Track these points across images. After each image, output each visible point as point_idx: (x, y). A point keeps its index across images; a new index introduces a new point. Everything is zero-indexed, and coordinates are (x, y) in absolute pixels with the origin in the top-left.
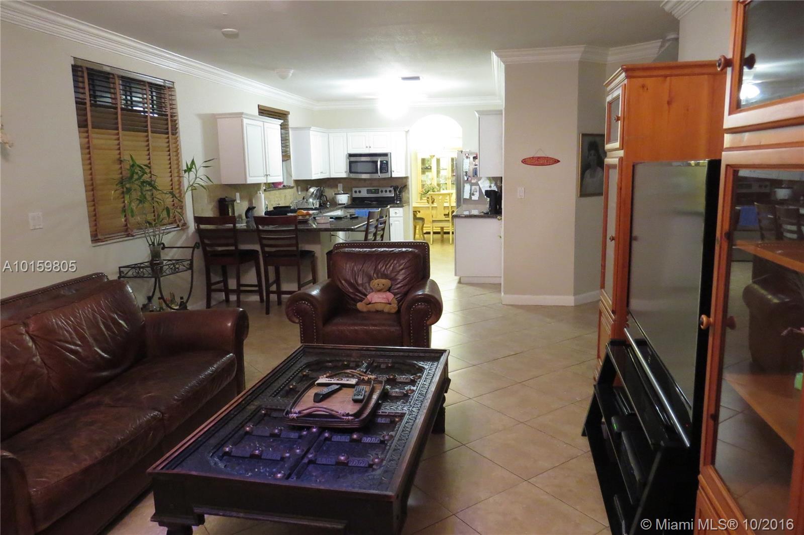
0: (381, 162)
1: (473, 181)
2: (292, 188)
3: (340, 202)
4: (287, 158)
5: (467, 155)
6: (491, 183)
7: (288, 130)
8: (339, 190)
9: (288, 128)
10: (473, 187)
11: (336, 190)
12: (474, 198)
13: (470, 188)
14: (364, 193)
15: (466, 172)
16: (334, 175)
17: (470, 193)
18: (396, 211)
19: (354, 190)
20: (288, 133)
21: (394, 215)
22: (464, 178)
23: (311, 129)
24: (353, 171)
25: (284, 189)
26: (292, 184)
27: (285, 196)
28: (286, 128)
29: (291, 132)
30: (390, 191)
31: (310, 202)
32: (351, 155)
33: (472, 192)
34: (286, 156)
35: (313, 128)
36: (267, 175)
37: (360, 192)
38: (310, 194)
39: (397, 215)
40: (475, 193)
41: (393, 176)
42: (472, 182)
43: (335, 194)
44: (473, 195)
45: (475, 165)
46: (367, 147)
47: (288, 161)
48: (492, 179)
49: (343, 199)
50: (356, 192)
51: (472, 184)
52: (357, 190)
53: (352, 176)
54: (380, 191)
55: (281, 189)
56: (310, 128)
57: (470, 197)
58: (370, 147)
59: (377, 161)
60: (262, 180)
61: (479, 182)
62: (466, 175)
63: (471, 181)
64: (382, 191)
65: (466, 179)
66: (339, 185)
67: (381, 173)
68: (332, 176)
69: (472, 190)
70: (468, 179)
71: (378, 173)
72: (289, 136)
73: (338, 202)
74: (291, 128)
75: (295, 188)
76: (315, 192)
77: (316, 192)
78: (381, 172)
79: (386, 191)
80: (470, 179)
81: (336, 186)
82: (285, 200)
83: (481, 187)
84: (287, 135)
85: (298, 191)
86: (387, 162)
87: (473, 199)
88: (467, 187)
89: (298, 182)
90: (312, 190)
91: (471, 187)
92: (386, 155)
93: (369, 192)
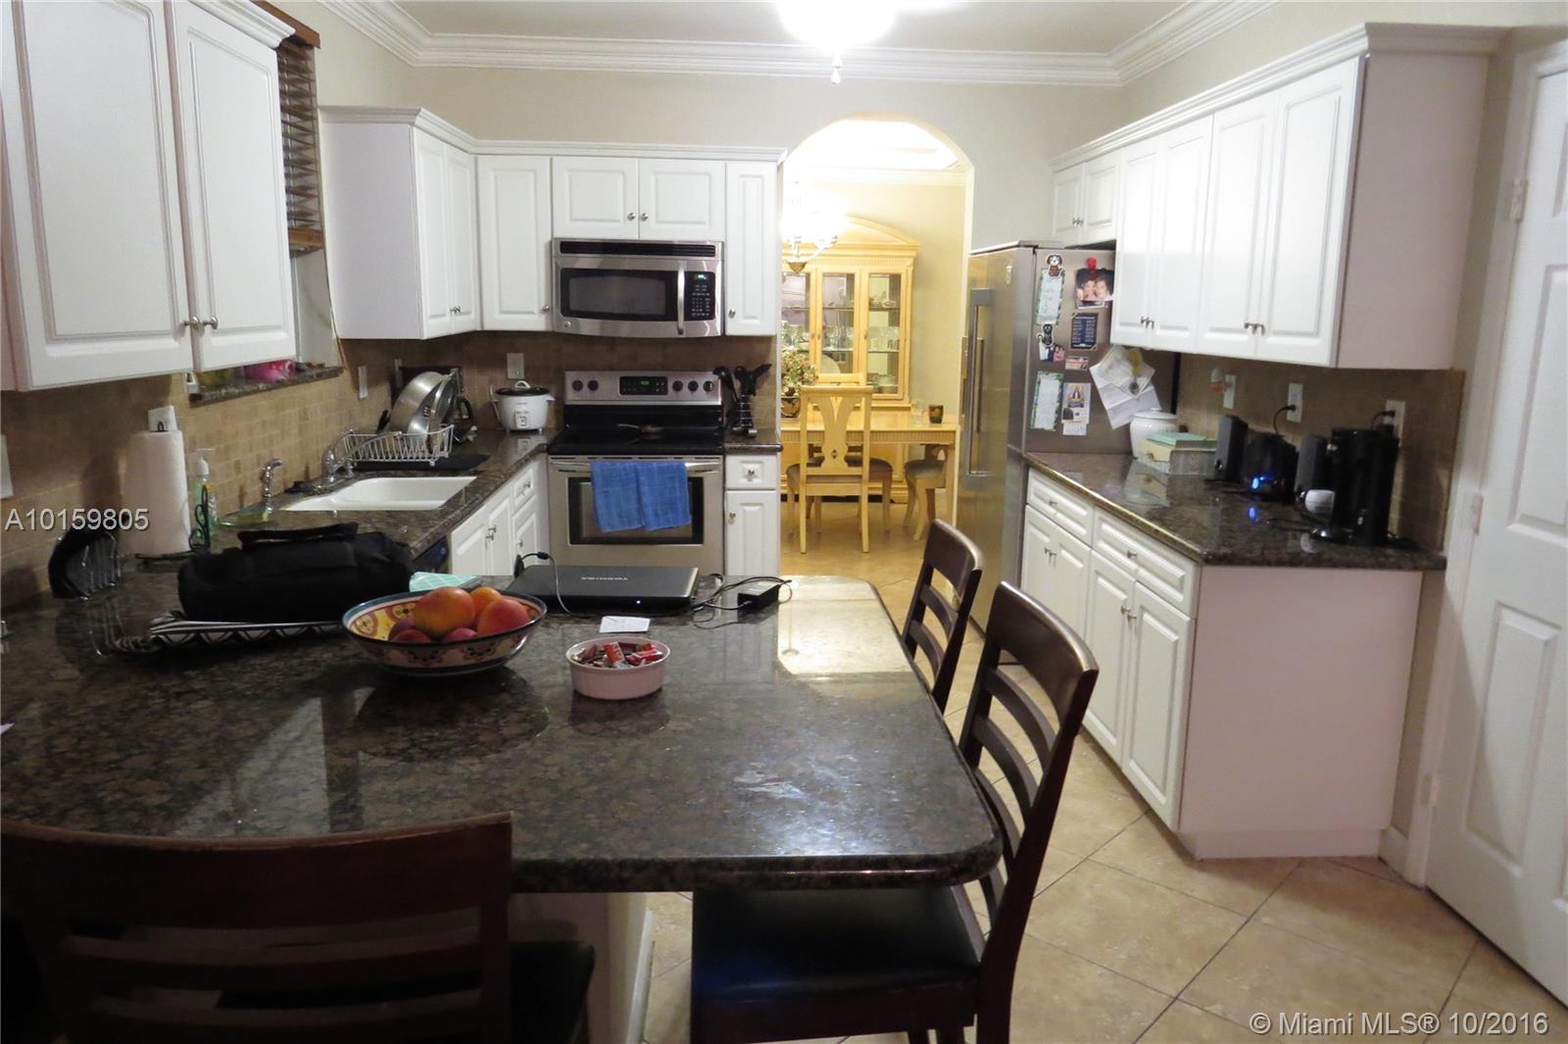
0: (689, 276)
1: (1073, 365)
2: (335, 372)
3: (520, 426)
4: (307, 244)
5: (1055, 262)
6: (1137, 375)
7: (313, 119)
8: (511, 375)
9: (312, 108)
10: (1071, 387)
11: (499, 376)
12: (1070, 428)
13: (1057, 391)
14: (609, 392)
15: (1048, 329)
16: (497, 321)
17: (1058, 411)
18: (752, 467)
19: (571, 377)
20: (313, 132)
21: (744, 482)
22: (1035, 352)
23: (418, 121)
24: (573, 306)
25: (293, 383)
26: (333, 358)
27: (304, 415)
28: (305, 108)
29: (324, 128)
30: (707, 387)
31: (416, 436)
32: (569, 247)
33: (1065, 406)
34: (305, 236)
35: (426, 118)
36: (196, 328)
37: (593, 386)
38: (417, 405)
39: (756, 482)
40: (1075, 410)
41: (730, 332)
42: (1068, 366)
43: (500, 393)
44: (1069, 415)
45: (1085, 303)
46: (631, 218)
47: (315, 256)
48: (1140, 358)
49: (531, 411)
50: (577, 386)
51: (1069, 377)
52: (585, 378)
53: (569, 325)
54: (670, 385)
55: (280, 384)
56: (417, 113)
57: (1058, 426)
58: (644, 218)
59: (675, 274)
60: (167, 356)
61: (1094, 370)
62: (1047, 341)
63: (1064, 362)
64: (678, 387)
65: (1044, 353)
66: (511, 357)
67: (686, 319)
68: (489, 326)
69: (1066, 399)
70: (1051, 354)
71: (675, 319)
72: (315, 146)
73: (510, 425)
74: (328, 110)
75: (346, 375)
76: (438, 395)
77: (444, 394)
78: (688, 317)
79: (693, 387)
80: (1059, 355)
81: (502, 364)
82: (301, 432)
83: (1099, 385)
84: (309, 139)
85: (356, 387)
86: (711, 276)
87: (1065, 433)
88: (1048, 388)
89: (355, 350)
90: (423, 385)
91: (1062, 387)
92: (708, 250)
93: (628, 386)
